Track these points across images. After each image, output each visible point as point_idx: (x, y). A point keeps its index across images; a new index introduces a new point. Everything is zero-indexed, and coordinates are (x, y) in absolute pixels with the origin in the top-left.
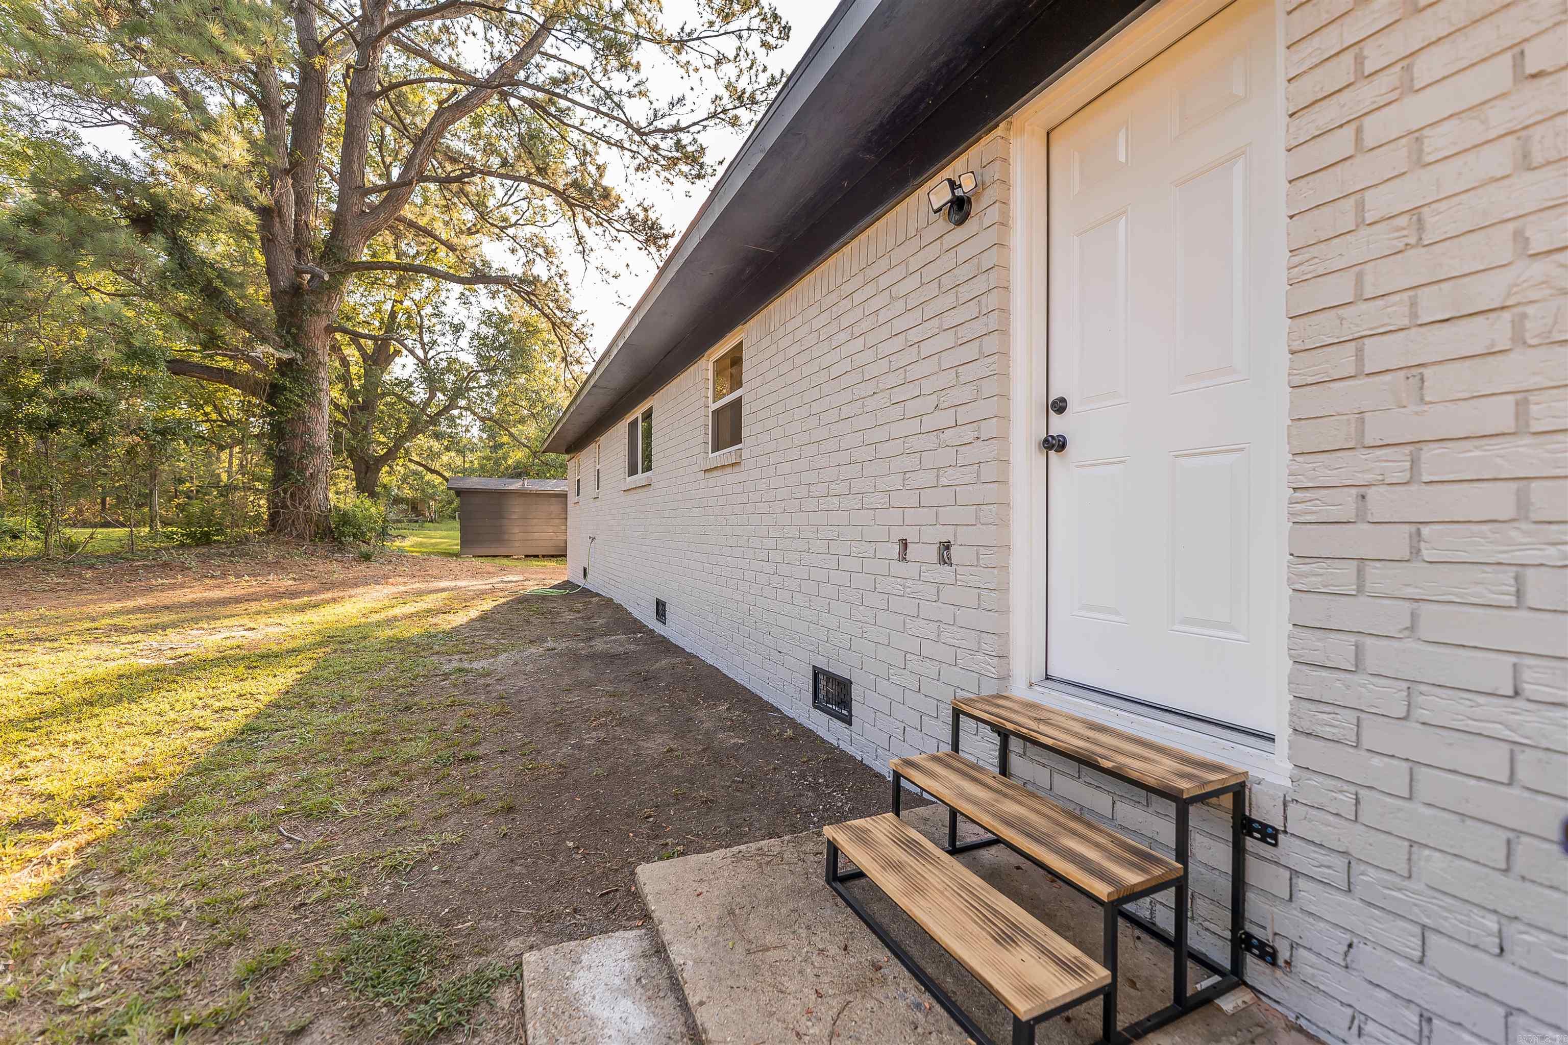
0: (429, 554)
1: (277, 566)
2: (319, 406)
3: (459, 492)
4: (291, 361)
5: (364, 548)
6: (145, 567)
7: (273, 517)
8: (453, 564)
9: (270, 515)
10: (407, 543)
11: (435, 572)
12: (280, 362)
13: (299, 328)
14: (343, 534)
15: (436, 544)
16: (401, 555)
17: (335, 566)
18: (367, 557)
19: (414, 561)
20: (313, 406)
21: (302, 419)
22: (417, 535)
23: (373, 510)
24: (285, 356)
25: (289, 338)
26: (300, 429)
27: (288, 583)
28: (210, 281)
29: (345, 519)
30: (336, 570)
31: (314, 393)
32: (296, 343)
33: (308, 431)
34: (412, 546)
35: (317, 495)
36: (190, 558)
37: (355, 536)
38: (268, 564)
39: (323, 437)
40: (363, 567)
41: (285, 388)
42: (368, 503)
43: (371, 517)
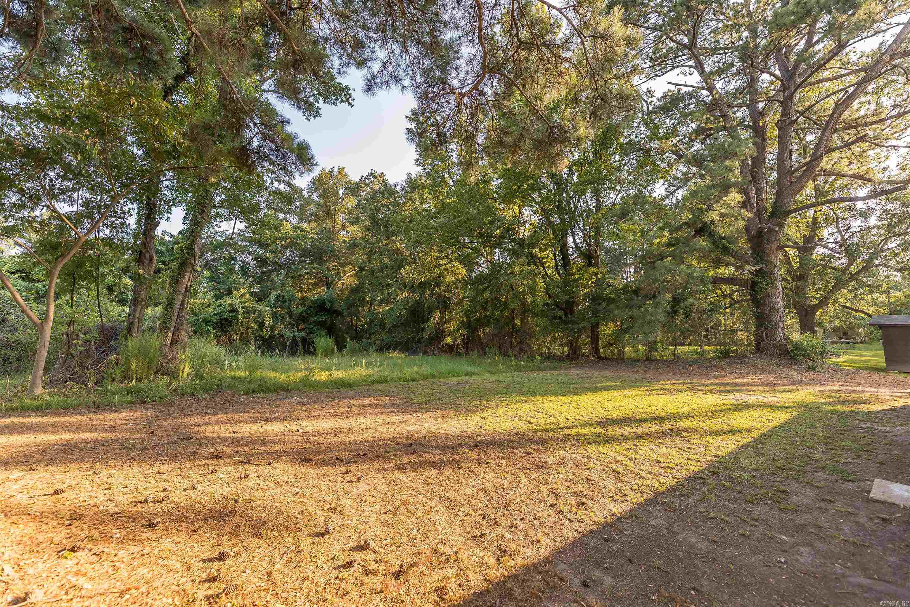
0: (860, 368)
1: (762, 370)
2: (777, 288)
3: (881, 327)
4: (761, 269)
5: (811, 363)
6: (710, 367)
7: (757, 345)
8: (879, 377)
9: (756, 344)
10: (841, 359)
11: (863, 381)
12: (756, 271)
13: (763, 251)
14: (796, 355)
15: (865, 361)
16: (836, 368)
17: (795, 373)
18: (813, 369)
19: (846, 373)
20: (773, 288)
21: (768, 296)
22: (848, 354)
23: (814, 341)
24: (757, 268)
25: (758, 258)
26: (767, 301)
27: (771, 379)
28: (724, 246)
29: (797, 347)
30: (795, 374)
31: (773, 282)
32: (762, 260)
33: (772, 301)
34: (845, 362)
35: (780, 334)
36: (723, 363)
37: (804, 356)
38: (759, 369)
39: (780, 302)
40: (811, 374)
41: (758, 282)
42: (810, 336)
43: (813, 345)
